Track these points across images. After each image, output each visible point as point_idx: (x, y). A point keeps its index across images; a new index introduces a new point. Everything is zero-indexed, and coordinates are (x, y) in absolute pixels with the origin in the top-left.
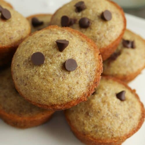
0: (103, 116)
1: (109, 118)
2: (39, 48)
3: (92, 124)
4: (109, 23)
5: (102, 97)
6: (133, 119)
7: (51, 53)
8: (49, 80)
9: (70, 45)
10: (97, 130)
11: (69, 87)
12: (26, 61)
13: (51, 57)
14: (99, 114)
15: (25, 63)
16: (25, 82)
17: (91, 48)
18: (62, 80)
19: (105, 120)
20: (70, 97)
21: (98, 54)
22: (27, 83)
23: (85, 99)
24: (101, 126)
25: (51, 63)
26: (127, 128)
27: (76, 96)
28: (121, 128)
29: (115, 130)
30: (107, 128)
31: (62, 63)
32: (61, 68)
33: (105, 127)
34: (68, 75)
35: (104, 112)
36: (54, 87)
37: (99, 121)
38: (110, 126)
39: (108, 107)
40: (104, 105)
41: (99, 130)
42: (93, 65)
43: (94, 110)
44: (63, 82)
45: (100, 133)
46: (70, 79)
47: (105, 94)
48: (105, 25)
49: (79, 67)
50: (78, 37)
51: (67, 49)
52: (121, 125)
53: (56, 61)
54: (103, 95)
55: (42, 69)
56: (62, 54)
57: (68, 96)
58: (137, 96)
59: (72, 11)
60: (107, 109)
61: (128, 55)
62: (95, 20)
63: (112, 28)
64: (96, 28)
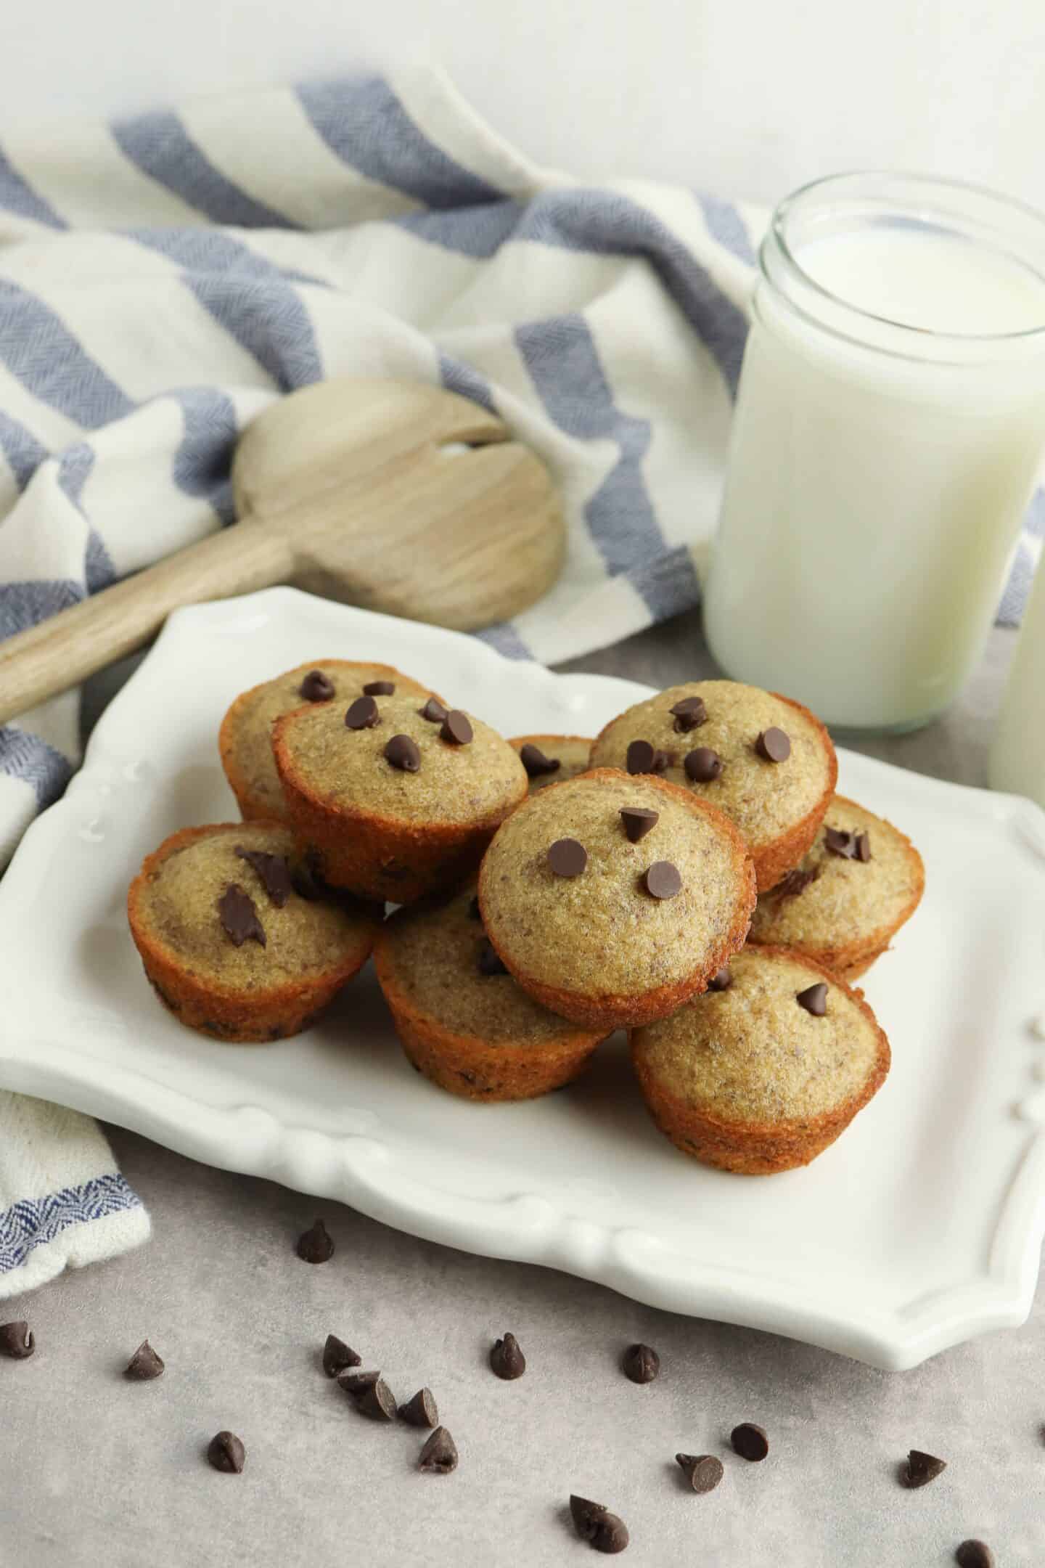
0: (753, 1053)
1: (773, 1058)
2: (569, 830)
3: (720, 1076)
4: (782, 769)
5: (751, 997)
6: (849, 1072)
7: (605, 844)
8: (597, 922)
9: (661, 824)
10: (734, 1093)
11: (655, 944)
12: (529, 865)
13: (605, 855)
14: (740, 1045)
15: (527, 872)
16: (526, 926)
17: (722, 839)
18: (635, 923)
19: (759, 1063)
20: (657, 975)
21: (744, 856)
22: (534, 929)
23: (700, 983)
24: (747, 1082)
25: (605, 873)
26: (828, 1095)
27: (675, 974)
28: (810, 1092)
29: (789, 1096)
30: (765, 1089)
31: (637, 875)
32: (635, 889)
33: (760, 1085)
34: (653, 910)
35: (758, 1042)
36: (612, 942)
37: (742, 1068)
38: (774, 1084)
39: (769, 1029)
40: (757, 1019)
41: (739, 1092)
42: (727, 888)
43: (726, 1034)
44: (640, 929)
45: (745, 1103)
46: (658, 923)
47: (762, 990)
48: (768, 776)
49: (687, 891)
50: (683, 804)
51: (651, 836)
52: (808, 1082)
53: (618, 868)
54: (754, 992)
55: (577, 890)
56: (636, 848)
57: (652, 971)
58: (866, 1010)
59: (663, 728)
60: (767, 1033)
61: (843, 880)
62: (736, 756)
63: (791, 784)
64: (740, 783)
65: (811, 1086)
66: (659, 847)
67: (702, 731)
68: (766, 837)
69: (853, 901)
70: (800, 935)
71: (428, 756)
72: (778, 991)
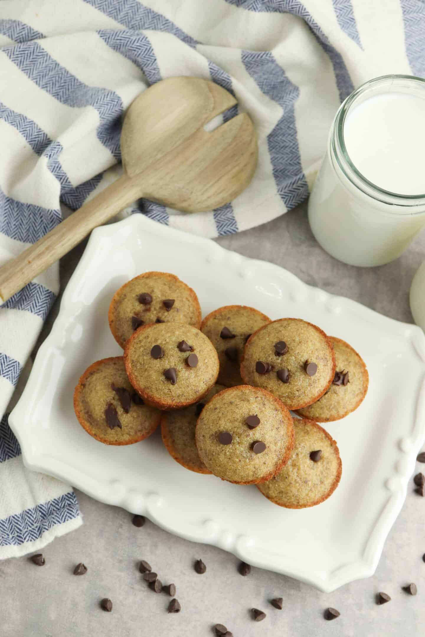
0: (291, 483)
1: (297, 485)
2: (228, 424)
3: (278, 490)
5: (293, 459)
6: (325, 485)
7: (240, 431)
8: (235, 461)
10: (282, 496)
11: (255, 468)
12: (212, 435)
13: (240, 435)
14: (286, 480)
15: (212, 438)
16: (210, 457)
17: (285, 420)
19: (292, 486)
22: (212, 459)
24: (287, 493)
25: (239, 443)
26: (316, 495)
27: (262, 476)
28: (309, 495)
30: (293, 496)
31: (251, 443)
32: (249, 449)
33: (291, 494)
34: (255, 456)
35: (292, 479)
36: (239, 468)
37: (286, 487)
38: (297, 493)
39: (297, 473)
40: (293, 469)
41: (284, 496)
43: (282, 475)
44: (250, 463)
46: (257, 461)
47: (297, 454)
48: (307, 380)
50: (272, 403)
51: (258, 428)
52: (309, 491)
53: (244, 441)
54: (295, 456)
55: (228, 449)
56: (251, 433)
57: (253, 476)
58: (336, 450)
59: (271, 352)
60: (296, 474)
61: (336, 395)
62: (296, 371)
63: (315, 383)
64: (296, 384)
65: (310, 494)
66: (259, 431)
67: (285, 357)
68: (305, 403)
69: (338, 403)
70: (317, 415)
71: (180, 375)
72: (303, 455)
